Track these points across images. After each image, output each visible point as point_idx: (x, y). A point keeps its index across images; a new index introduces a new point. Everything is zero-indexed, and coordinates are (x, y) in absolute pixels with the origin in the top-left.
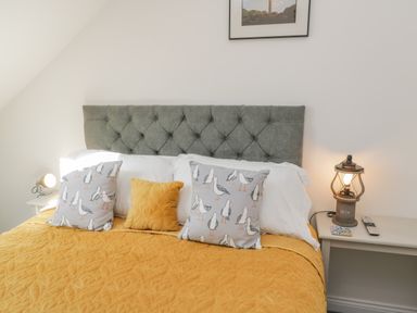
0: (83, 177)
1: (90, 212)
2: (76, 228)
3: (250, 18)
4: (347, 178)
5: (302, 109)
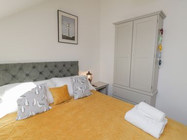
0: (34, 93)
1: (44, 104)
2: (37, 114)
3: (64, 37)
4: (89, 76)
5: (78, 62)
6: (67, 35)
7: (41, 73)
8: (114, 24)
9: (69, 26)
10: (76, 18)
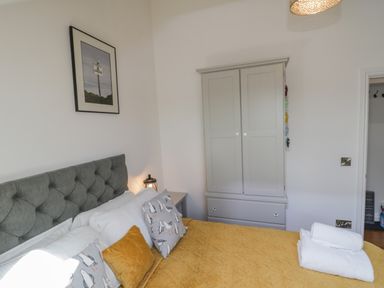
6: (96, 92)
7: (39, 210)
8: (198, 71)
9: (98, 70)
10: (110, 51)
